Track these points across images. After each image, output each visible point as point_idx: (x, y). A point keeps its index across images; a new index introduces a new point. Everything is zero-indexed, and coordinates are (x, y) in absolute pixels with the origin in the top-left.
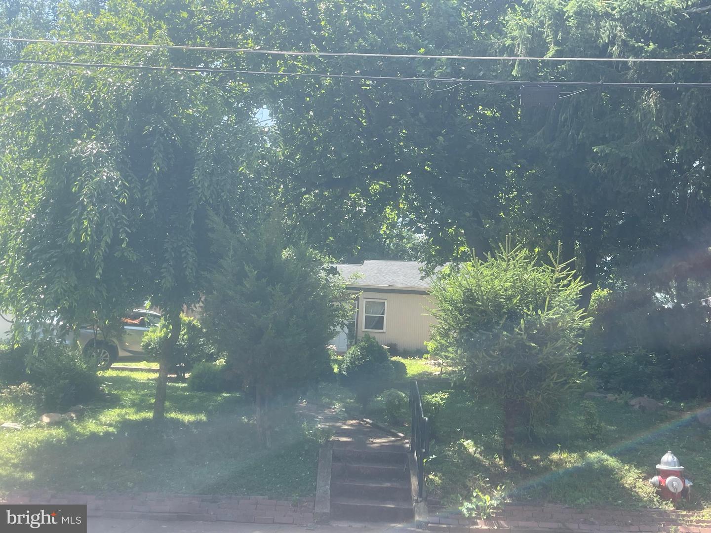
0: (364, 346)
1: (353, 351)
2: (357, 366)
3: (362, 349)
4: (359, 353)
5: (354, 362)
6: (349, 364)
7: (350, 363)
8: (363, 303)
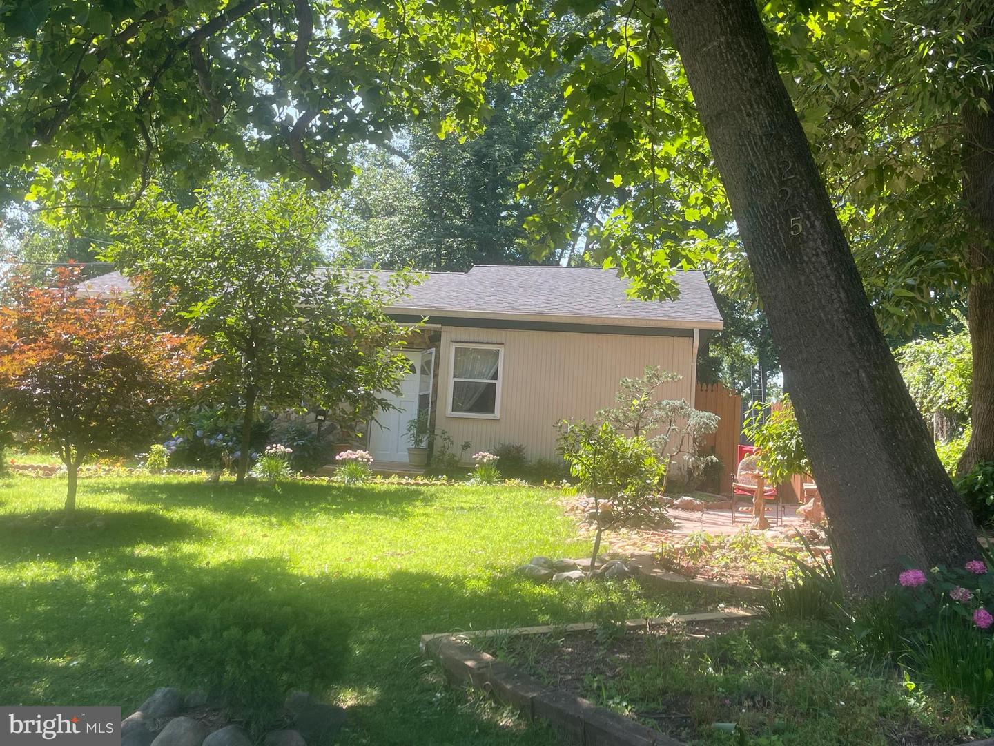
8: (449, 351)
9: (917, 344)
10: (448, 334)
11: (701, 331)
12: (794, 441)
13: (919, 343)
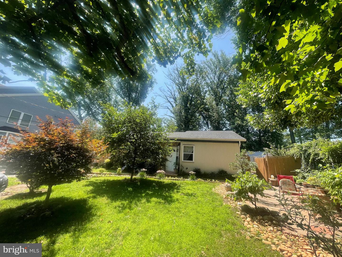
8: (182, 147)
10: (182, 143)
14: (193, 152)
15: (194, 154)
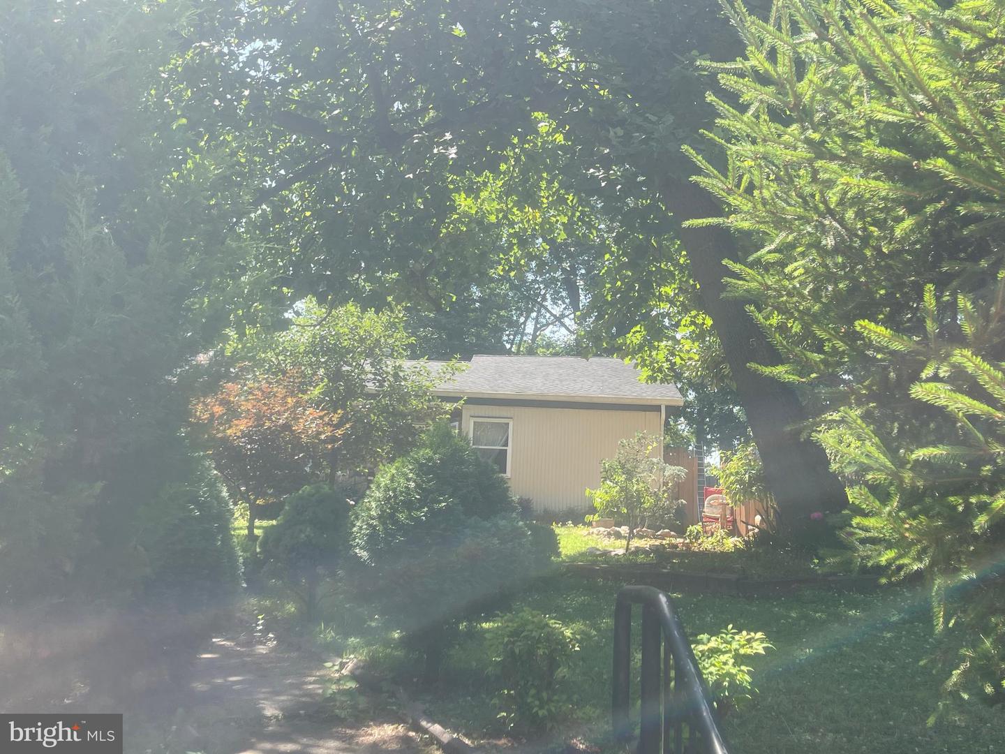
0: (430, 459)
1: (392, 480)
2: (401, 527)
3: (423, 469)
4: (412, 485)
5: (392, 516)
6: (375, 522)
7: (380, 517)
8: (469, 424)
9: (830, 415)
10: (468, 411)
11: (667, 407)
12: (747, 476)
13: (832, 415)
14: (506, 445)
15: (509, 449)
